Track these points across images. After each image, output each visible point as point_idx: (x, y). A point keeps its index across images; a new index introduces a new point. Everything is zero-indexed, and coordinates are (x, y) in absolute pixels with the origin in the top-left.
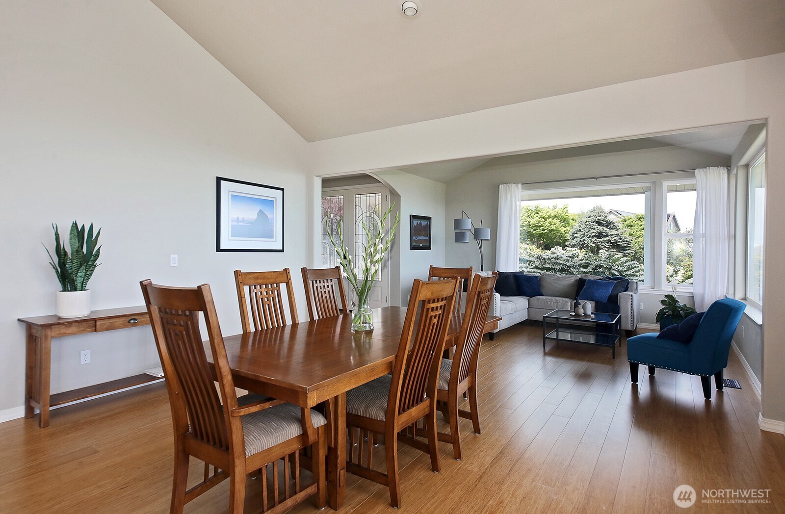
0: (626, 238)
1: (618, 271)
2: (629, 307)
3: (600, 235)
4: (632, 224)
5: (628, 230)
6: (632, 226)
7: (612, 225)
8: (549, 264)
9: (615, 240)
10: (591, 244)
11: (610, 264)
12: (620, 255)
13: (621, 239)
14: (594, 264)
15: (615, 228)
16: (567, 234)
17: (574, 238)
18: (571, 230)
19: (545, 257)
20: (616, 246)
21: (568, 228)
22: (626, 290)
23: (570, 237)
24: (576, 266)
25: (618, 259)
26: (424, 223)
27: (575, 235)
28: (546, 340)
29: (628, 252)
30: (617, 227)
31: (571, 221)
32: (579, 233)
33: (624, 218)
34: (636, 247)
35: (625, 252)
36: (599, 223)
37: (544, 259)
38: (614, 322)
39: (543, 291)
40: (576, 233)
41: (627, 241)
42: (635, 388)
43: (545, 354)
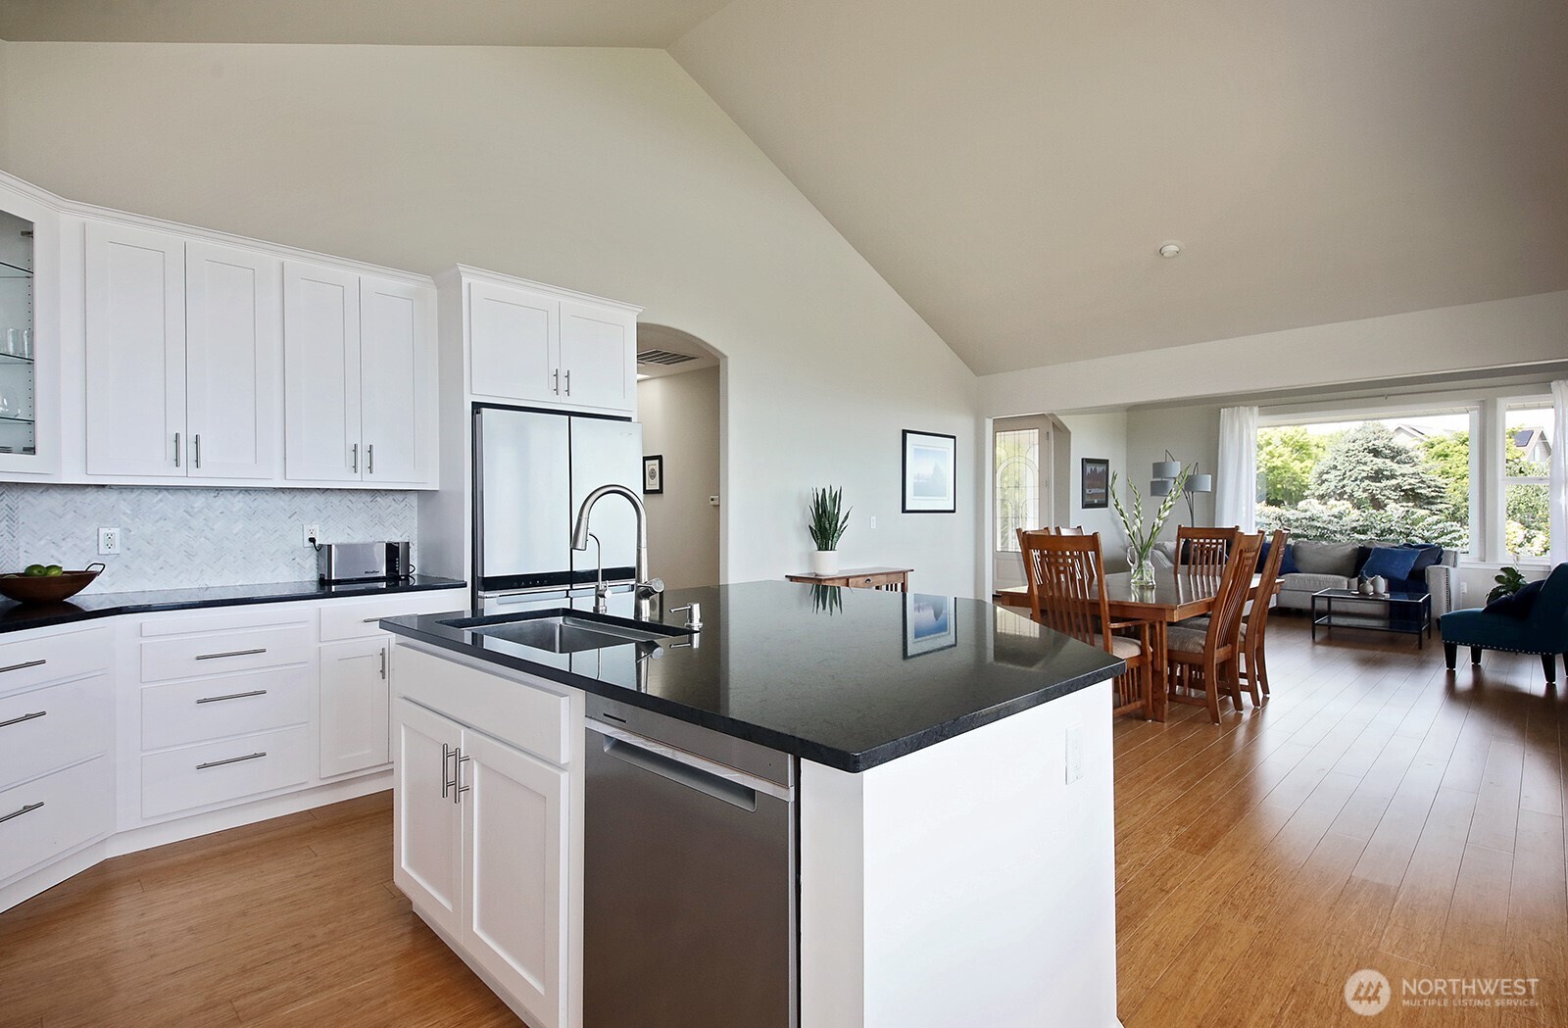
0: (1434, 481)
1: (1423, 538)
2: (1444, 586)
3: (1378, 476)
4: (1448, 451)
5: (1439, 465)
6: (1446, 456)
7: (1404, 456)
8: (1297, 527)
9: (1410, 484)
10: (1360, 492)
11: (1407, 526)
12: (1421, 512)
13: (1423, 482)
14: (1378, 527)
15: (1411, 461)
16: (1306, 475)
17: (1323, 482)
18: (1314, 467)
19: (1291, 517)
20: (1412, 496)
21: (1308, 462)
22: (1439, 562)
23: (1314, 480)
24: (1346, 530)
25: (1423, 518)
26: (1100, 468)
27: (1325, 477)
28: (1317, 627)
29: (1440, 506)
30: (1415, 459)
31: (1314, 450)
32: (1333, 471)
33: (1429, 441)
34: (1458, 498)
35: (1433, 507)
36: (1376, 453)
37: (1289, 520)
38: (1420, 601)
39: (1299, 566)
40: (1327, 473)
41: (1436, 486)
42: (1451, 675)
43: (1314, 643)
